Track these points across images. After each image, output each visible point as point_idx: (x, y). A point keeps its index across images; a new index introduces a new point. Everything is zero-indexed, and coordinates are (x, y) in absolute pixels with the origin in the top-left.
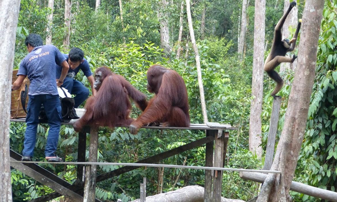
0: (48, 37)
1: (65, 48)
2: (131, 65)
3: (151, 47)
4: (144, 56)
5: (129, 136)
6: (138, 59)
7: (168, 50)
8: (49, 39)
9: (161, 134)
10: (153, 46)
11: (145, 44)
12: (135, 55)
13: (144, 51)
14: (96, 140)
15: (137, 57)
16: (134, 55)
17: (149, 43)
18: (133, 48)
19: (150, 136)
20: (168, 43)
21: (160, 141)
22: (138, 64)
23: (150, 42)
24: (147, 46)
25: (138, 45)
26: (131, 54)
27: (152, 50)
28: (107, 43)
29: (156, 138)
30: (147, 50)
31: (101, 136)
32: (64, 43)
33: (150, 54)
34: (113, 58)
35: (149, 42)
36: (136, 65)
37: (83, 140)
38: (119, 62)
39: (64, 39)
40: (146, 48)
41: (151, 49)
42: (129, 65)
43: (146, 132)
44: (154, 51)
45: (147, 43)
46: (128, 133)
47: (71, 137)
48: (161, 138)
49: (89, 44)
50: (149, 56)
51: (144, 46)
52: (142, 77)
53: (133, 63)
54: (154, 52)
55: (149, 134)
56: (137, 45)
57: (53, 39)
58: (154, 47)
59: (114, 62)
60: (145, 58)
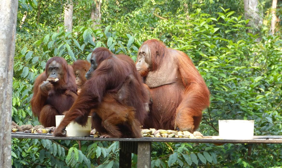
0: (68, 8)
1: (94, 23)
2: (198, 47)
3: (228, 17)
4: (218, 31)
5: (198, 158)
6: (209, 37)
7: (257, 22)
8: (69, 10)
9: (249, 155)
10: (233, 15)
11: (219, 13)
12: (205, 30)
13: (219, 24)
14: (147, 164)
15: (208, 34)
16: (202, 31)
17: (225, 11)
18: (201, 19)
19: (231, 158)
20: (256, 12)
21: (247, 166)
22: (209, 45)
23: (227, 10)
24: (223, 17)
25: (209, 15)
26: (198, 29)
27: (231, 22)
28: (159, 14)
29: (241, 162)
30: (223, 23)
31: (154, 159)
32: (93, 16)
33: (227, 28)
34: (169, 37)
35: (225, 9)
36: (206, 46)
37: (127, 165)
38: (179, 42)
39: (93, 10)
40: (221, 20)
41: (229, 20)
42: (195, 47)
43: (225, 151)
44: (234, 24)
45: (223, 12)
46: (196, 154)
47: (107, 162)
48: (249, 161)
49: (132, 15)
50: (227, 32)
51: (217, 16)
52: (216, 65)
53: (201, 43)
54: (234, 26)
55: (229, 155)
56: (206, 15)
57: (74, 11)
58: (233, 18)
59: (172, 43)
60: (221, 35)
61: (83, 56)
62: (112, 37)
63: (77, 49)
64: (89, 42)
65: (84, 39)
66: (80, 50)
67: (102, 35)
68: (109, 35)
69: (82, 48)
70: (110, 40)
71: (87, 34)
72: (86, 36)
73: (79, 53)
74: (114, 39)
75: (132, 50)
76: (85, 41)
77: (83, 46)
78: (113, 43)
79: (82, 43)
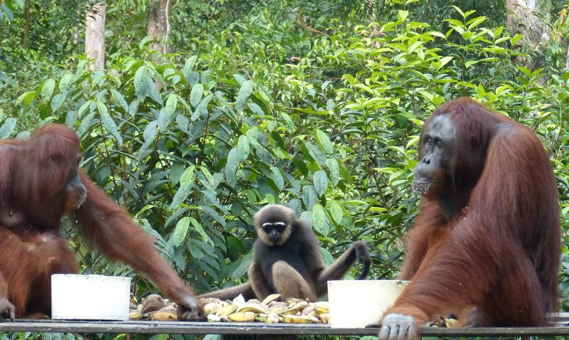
0: (95, 12)
1: (156, 46)
2: (404, 100)
3: (472, 30)
4: (450, 64)
6: (428, 77)
8: (97, 16)
10: (482, 25)
11: (452, 22)
12: (417, 62)
13: (449, 45)
15: (424, 70)
16: (412, 65)
17: (465, 15)
18: (409, 35)
20: (534, 13)
22: (429, 96)
23: (468, 13)
24: (459, 29)
25: (426, 25)
26: (403, 60)
27: (480, 41)
28: (308, 21)
30: (458, 42)
32: (151, 29)
33: (471, 55)
34: (333, 76)
35: (464, 12)
36: (422, 99)
38: (358, 89)
39: (152, 16)
40: (456, 37)
41: (474, 37)
42: (397, 101)
44: (486, 45)
45: (459, 17)
49: (244, 26)
50: (468, 64)
51: (445, 28)
53: (411, 92)
54: (486, 49)
56: (421, 26)
57: (109, 17)
58: (485, 30)
59: (340, 92)
60: (454, 71)
61: (135, 128)
62: (200, 82)
63: (120, 112)
64: (147, 95)
65: (137, 90)
66: (125, 115)
67: (177, 79)
68: (195, 79)
69: (132, 109)
70: (197, 89)
71: (142, 77)
72: (142, 81)
73: (125, 121)
74: (206, 88)
75: (248, 111)
76: (139, 93)
77: (135, 104)
78: (203, 96)
79: (131, 98)
